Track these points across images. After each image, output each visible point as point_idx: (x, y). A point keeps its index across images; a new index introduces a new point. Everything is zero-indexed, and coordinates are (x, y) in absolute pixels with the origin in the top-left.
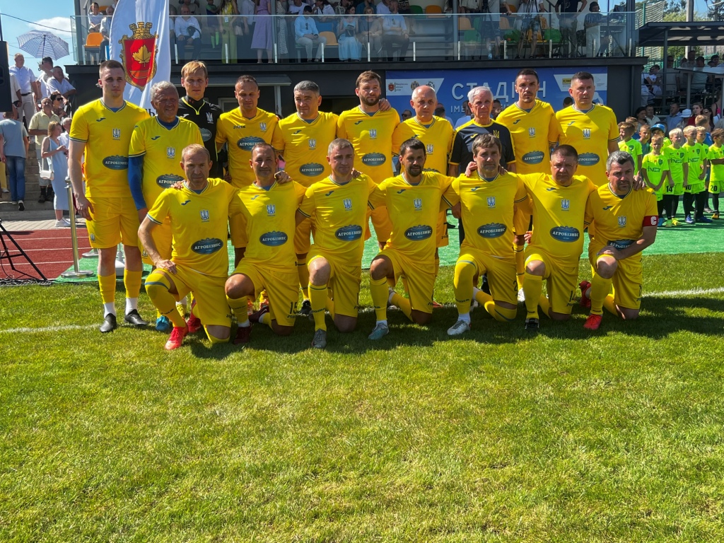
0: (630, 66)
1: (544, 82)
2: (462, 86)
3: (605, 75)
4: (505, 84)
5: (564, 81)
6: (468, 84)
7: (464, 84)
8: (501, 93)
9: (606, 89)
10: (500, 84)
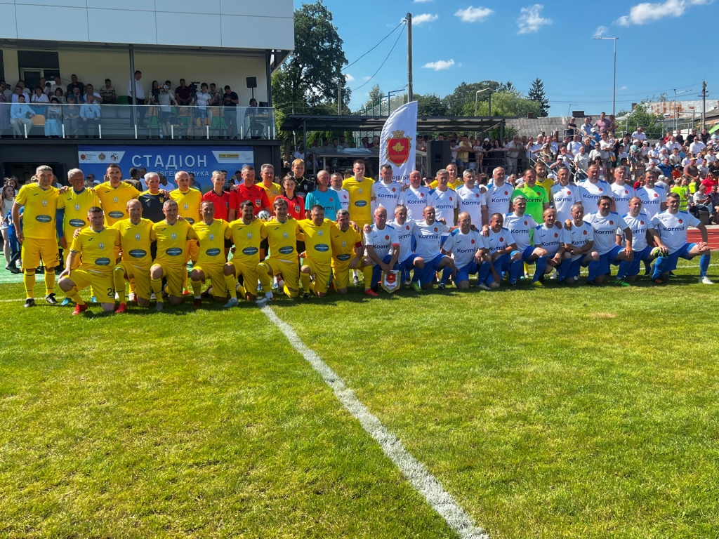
0: (271, 146)
1: (205, 156)
2: (140, 157)
3: (252, 152)
4: (174, 156)
5: (220, 156)
6: (144, 156)
7: (142, 156)
8: (172, 163)
9: (253, 162)
10: (170, 156)
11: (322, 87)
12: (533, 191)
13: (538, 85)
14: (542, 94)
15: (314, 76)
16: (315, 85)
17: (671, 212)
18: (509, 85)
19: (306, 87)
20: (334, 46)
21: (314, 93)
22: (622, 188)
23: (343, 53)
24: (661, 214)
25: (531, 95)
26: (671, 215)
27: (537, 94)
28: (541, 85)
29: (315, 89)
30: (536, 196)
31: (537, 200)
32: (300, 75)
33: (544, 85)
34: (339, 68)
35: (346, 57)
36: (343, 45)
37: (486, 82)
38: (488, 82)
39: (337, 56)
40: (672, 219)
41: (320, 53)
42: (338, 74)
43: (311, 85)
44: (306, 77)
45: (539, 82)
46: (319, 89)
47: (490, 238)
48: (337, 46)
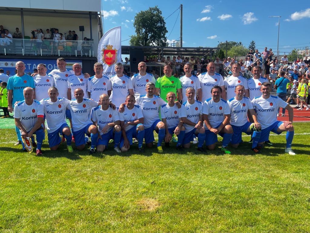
0: (91, 60)
11: (157, 42)
12: (169, 80)
13: (253, 43)
14: (254, 47)
15: (153, 38)
16: (154, 42)
17: (264, 97)
18: (240, 43)
19: (150, 42)
20: (162, 25)
21: (153, 45)
22: (237, 78)
23: (166, 28)
24: (257, 99)
25: (250, 47)
26: (264, 99)
27: (252, 47)
28: (254, 44)
29: (154, 43)
30: (171, 83)
31: (171, 87)
32: (148, 37)
33: (255, 43)
34: (164, 35)
35: (167, 29)
36: (166, 25)
37: (231, 42)
38: (232, 42)
39: (163, 30)
40: (265, 103)
41: (156, 28)
42: (164, 37)
43: (153, 41)
44: (150, 38)
45: (253, 42)
46: (156, 43)
47: (124, 113)
48: (164, 25)
